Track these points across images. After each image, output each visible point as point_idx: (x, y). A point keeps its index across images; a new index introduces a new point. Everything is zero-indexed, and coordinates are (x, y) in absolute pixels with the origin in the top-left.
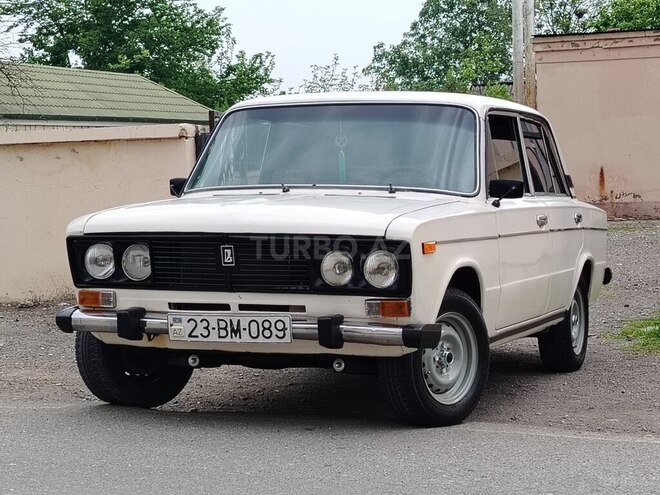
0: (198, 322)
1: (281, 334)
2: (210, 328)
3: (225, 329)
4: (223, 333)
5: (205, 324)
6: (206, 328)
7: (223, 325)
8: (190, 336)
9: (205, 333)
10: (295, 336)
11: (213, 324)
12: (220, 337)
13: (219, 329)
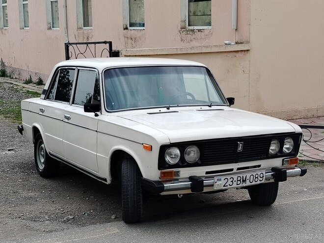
0: (229, 179)
1: (261, 179)
2: (234, 181)
3: (240, 180)
4: (239, 182)
5: (232, 179)
6: (232, 181)
7: (239, 179)
8: (224, 186)
9: (231, 183)
10: (266, 179)
11: (235, 179)
12: (237, 184)
13: (238, 181)
